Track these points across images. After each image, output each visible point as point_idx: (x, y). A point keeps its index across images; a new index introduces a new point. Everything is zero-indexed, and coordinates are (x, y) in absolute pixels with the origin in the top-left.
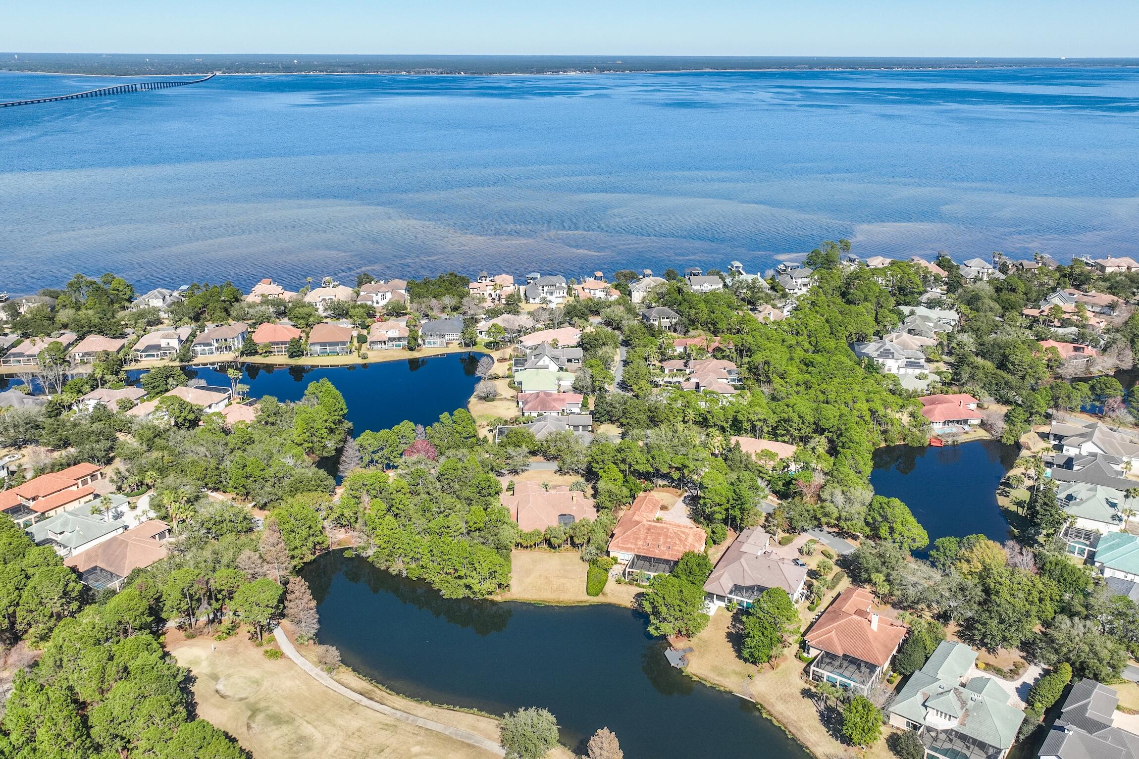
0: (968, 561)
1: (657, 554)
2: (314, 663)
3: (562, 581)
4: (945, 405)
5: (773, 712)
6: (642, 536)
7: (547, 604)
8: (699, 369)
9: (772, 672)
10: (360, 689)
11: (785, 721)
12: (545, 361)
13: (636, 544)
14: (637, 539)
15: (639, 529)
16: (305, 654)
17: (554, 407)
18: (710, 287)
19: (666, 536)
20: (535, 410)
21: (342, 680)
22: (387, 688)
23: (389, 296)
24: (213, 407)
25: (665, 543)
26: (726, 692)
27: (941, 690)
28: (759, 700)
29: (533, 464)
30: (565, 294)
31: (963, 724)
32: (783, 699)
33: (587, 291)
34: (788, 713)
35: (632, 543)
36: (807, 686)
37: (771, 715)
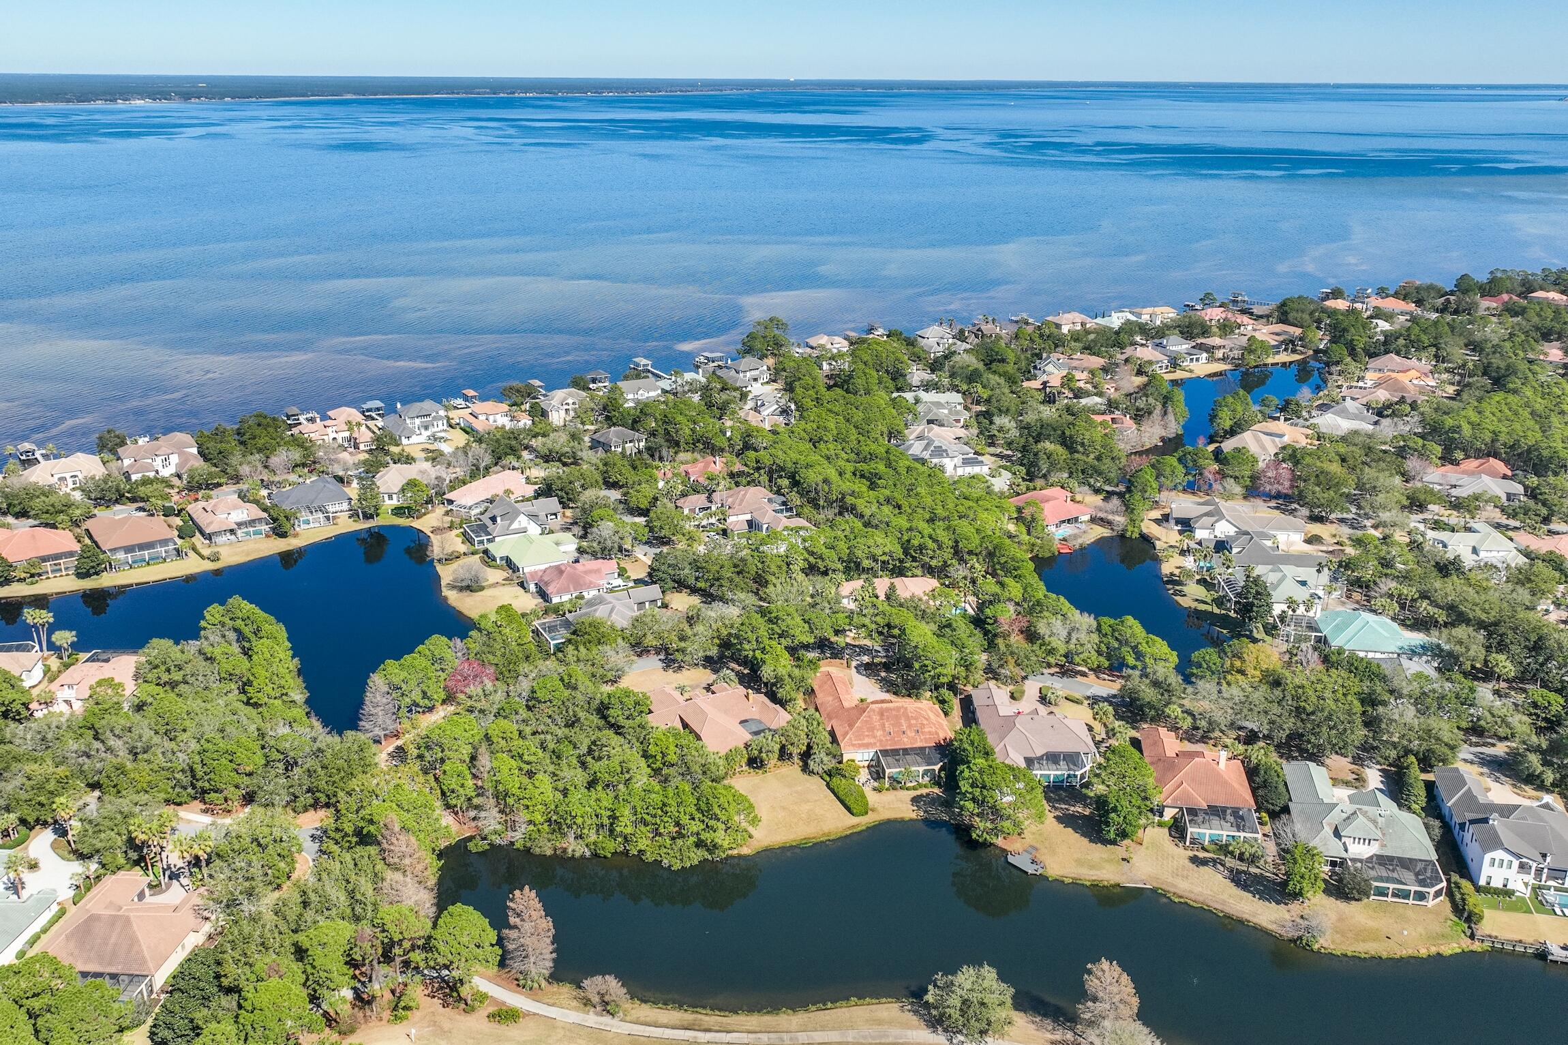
0: (1242, 672)
1: (906, 743)
2: (576, 1009)
3: (805, 807)
4: (1051, 503)
5: (1180, 893)
6: (877, 725)
8: (733, 503)
9: (1143, 848)
10: (678, 1023)
11: (1201, 899)
12: (522, 521)
13: (875, 737)
14: (872, 729)
15: (869, 716)
16: (551, 1001)
17: (591, 583)
18: (646, 395)
19: (908, 718)
20: (567, 591)
21: (640, 1018)
22: (712, 1009)
23: (174, 459)
25: (910, 726)
26: (1113, 886)
27: (1345, 816)
28: (1156, 885)
30: (445, 427)
31: (1383, 846)
32: (1175, 874)
33: (483, 418)
34: (1198, 890)
35: (867, 736)
36: (1191, 854)
37: (1181, 897)
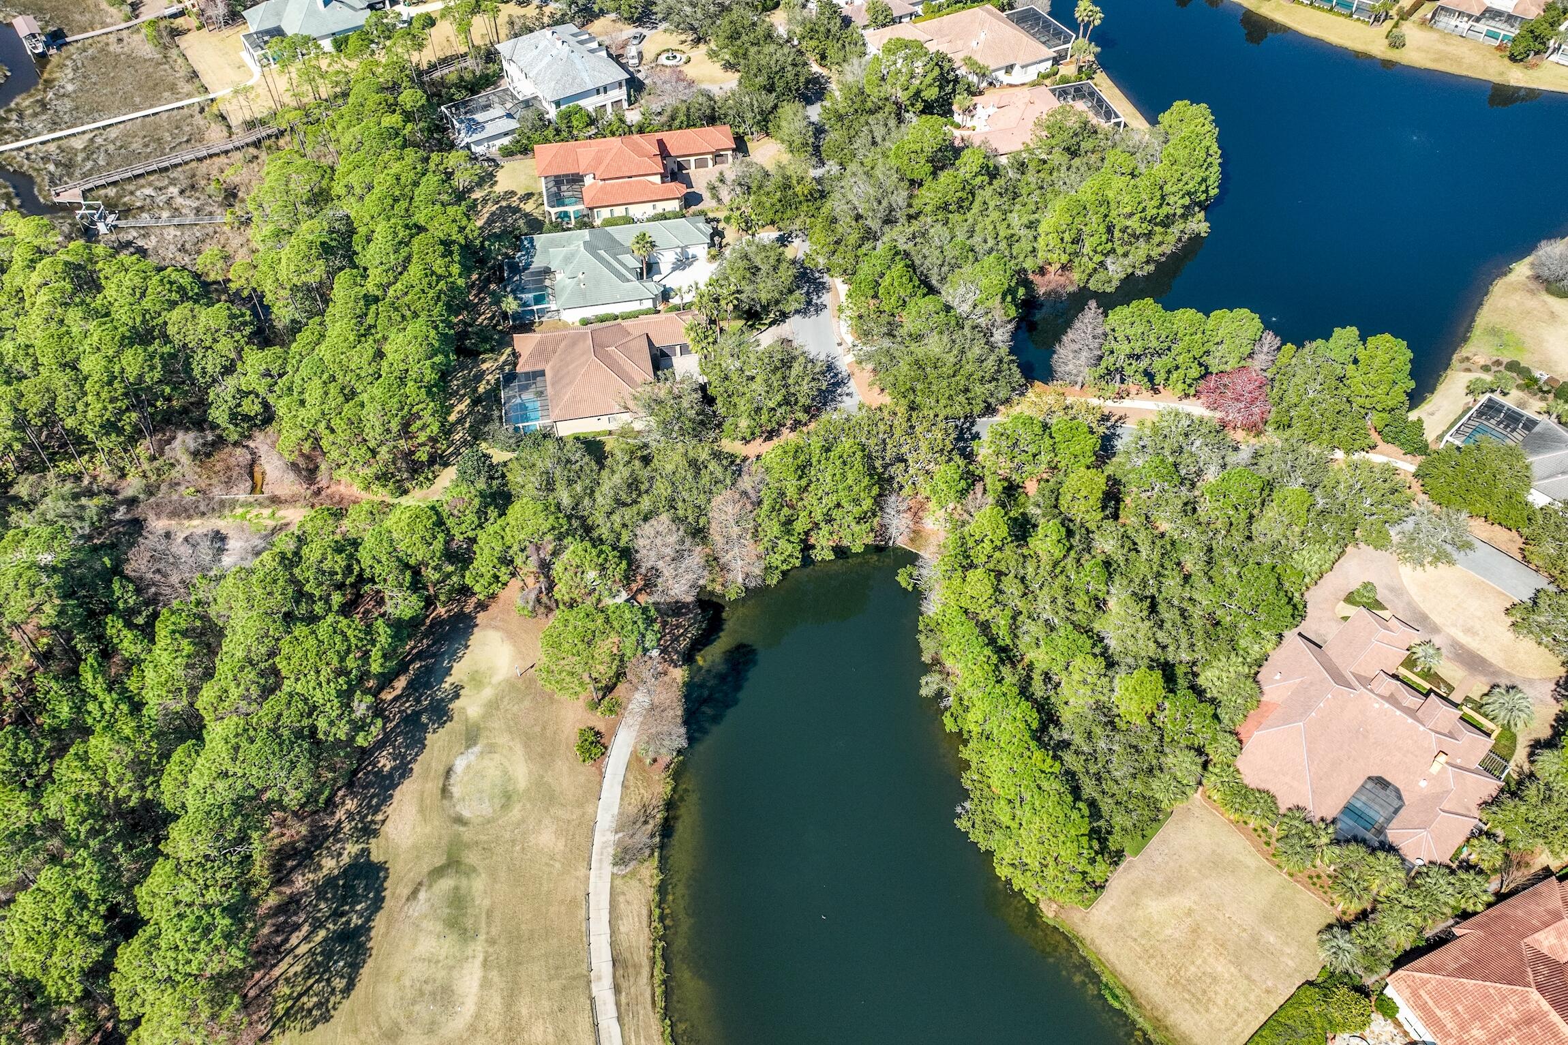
3: (1222, 968)
6: (1497, 1020)
7: (1130, 1010)
13: (1463, 1027)
14: (1478, 1016)
15: (1504, 998)
21: (621, 899)
22: (664, 982)
24: (1017, 69)
29: (1482, 551)
35: (1456, 1013)
